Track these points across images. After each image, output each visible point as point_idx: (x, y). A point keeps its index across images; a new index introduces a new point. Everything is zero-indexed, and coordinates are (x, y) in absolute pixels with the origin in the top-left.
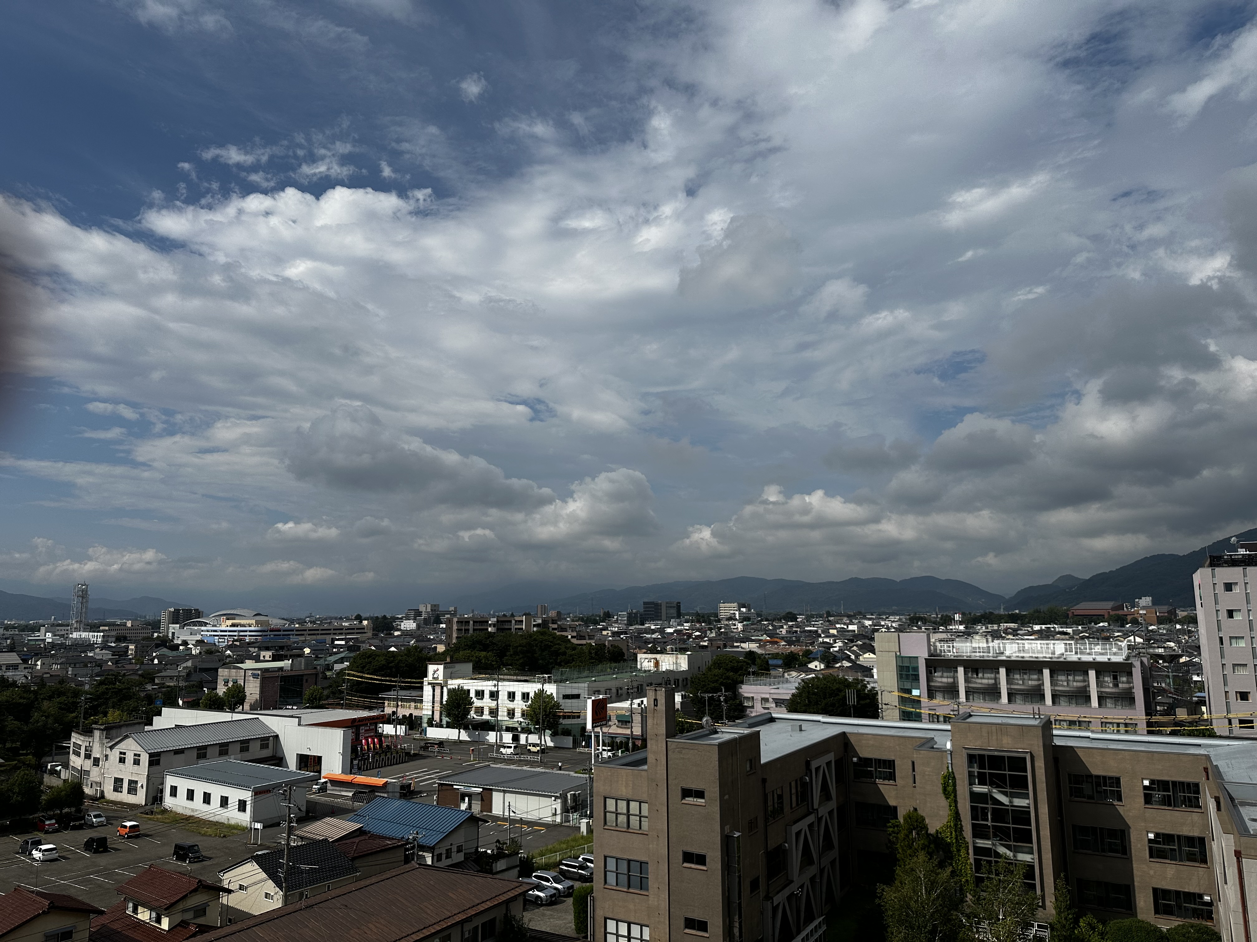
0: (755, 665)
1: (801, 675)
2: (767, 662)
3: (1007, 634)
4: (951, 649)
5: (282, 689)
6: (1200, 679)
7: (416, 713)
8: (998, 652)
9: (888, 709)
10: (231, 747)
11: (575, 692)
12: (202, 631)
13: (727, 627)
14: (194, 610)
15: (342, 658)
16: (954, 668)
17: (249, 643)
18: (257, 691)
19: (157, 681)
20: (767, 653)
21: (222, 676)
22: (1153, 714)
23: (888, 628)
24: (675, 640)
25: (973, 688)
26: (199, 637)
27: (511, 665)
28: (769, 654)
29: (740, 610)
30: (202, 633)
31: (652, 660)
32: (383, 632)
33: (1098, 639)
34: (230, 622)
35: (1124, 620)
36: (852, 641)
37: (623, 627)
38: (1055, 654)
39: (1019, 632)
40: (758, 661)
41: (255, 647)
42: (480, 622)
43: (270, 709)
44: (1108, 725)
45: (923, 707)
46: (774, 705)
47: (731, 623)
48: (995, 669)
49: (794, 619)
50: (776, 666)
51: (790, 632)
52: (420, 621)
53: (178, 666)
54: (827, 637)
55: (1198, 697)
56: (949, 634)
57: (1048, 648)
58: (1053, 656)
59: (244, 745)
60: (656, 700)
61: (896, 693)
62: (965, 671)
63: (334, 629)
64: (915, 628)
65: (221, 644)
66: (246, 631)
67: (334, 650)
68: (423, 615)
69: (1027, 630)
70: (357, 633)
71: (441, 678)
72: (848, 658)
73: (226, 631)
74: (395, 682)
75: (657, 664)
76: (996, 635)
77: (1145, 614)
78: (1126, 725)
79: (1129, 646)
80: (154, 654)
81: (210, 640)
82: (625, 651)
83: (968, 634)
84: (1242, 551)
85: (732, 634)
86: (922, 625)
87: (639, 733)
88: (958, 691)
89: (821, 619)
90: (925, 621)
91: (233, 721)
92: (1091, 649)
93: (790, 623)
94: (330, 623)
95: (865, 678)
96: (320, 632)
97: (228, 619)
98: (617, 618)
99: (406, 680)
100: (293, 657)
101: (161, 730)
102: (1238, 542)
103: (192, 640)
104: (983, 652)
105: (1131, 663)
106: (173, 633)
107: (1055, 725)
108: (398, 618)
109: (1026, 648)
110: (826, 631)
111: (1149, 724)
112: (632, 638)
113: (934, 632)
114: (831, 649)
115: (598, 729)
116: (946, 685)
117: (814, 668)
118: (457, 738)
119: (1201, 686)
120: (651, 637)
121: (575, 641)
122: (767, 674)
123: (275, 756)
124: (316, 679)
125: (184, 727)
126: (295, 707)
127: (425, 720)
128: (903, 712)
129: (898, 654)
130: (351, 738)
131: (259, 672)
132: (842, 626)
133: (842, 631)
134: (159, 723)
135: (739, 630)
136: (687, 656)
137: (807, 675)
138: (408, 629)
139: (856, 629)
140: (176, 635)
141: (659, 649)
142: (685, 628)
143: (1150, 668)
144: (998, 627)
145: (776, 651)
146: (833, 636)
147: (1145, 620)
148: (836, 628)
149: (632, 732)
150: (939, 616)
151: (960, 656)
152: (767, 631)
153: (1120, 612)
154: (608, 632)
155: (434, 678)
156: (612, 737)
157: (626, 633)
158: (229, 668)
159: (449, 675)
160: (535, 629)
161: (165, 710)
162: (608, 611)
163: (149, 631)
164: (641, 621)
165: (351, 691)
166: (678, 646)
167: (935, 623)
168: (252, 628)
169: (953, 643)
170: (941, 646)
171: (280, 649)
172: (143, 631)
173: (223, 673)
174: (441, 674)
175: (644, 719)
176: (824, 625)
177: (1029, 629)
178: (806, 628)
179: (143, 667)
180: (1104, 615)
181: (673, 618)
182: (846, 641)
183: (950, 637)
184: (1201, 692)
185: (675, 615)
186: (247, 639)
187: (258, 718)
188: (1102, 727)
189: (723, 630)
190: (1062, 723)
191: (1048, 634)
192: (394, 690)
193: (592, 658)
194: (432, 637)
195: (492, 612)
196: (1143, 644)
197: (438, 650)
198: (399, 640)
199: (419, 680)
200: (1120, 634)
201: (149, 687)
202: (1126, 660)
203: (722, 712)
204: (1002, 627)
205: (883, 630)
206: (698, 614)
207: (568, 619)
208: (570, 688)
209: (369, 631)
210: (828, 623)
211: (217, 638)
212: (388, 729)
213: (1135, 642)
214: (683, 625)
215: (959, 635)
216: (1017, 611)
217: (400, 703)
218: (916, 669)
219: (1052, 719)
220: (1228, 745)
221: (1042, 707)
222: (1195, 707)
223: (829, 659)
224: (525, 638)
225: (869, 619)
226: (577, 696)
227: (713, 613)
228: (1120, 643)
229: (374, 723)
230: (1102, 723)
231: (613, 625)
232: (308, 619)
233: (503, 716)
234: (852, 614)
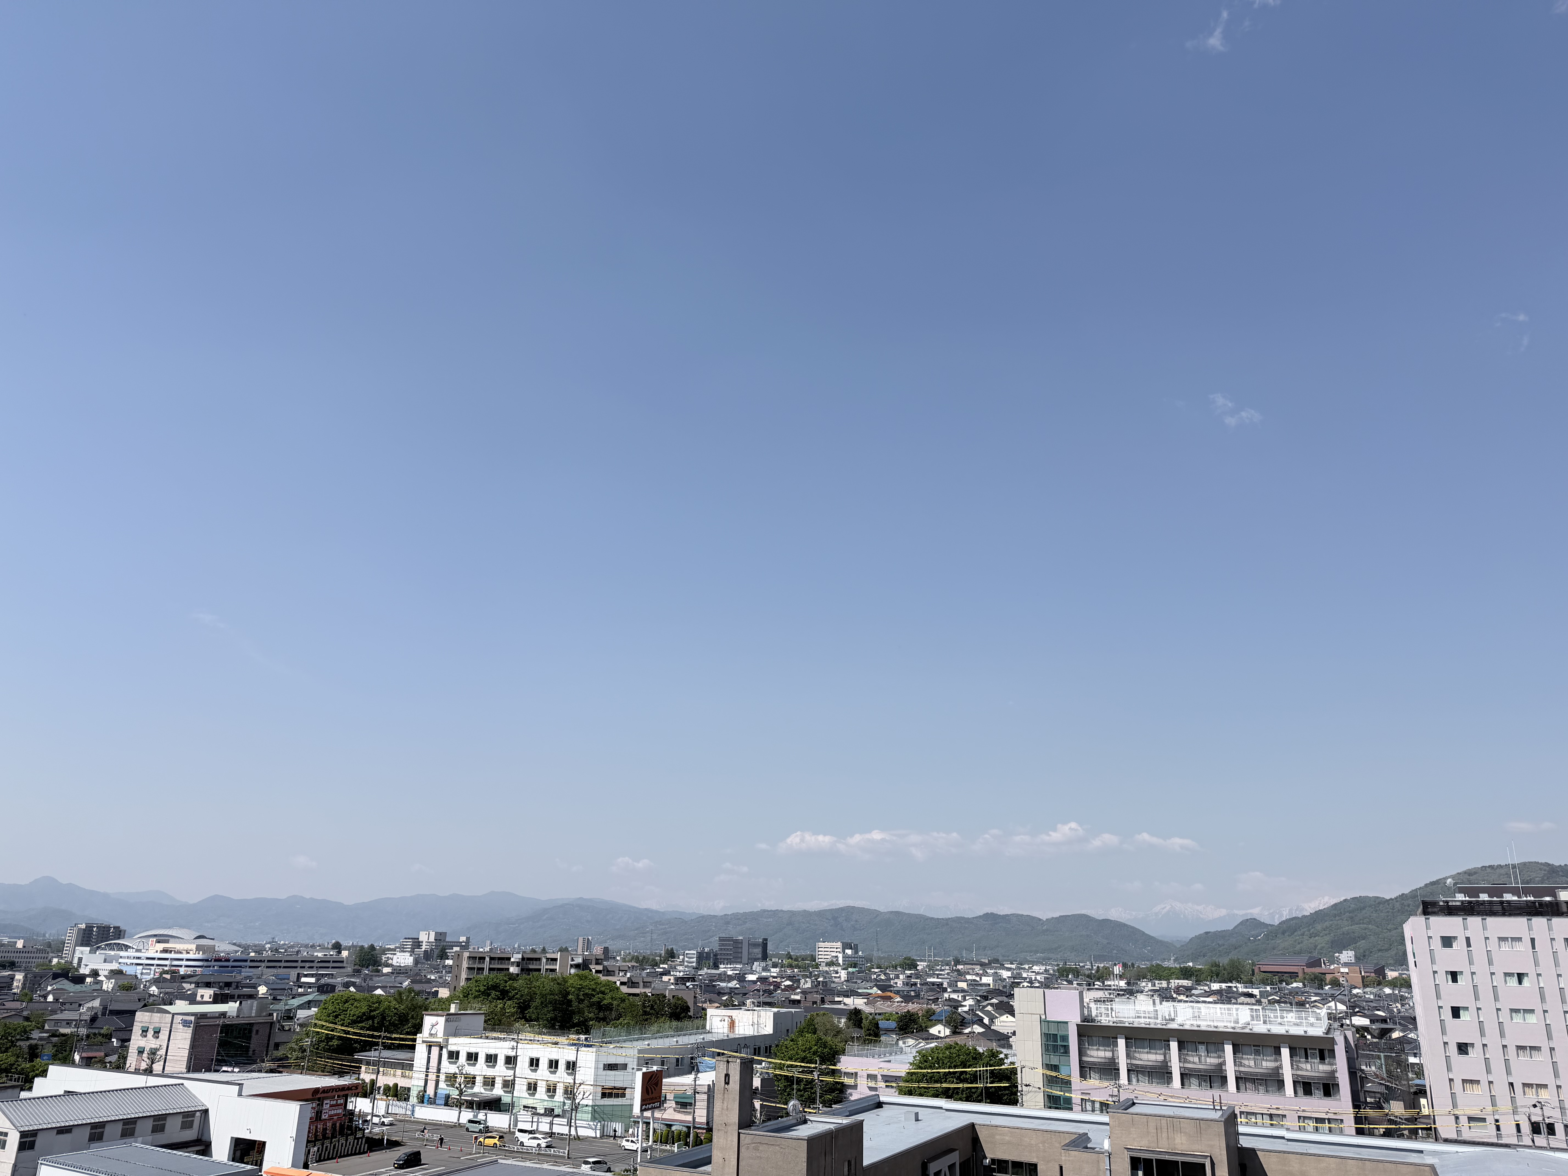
0: (861, 1028)
1: (920, 1043)
2: (877, 1024)
3: (1179, 994)
4: (1110, 1012)
5: (223, 1044)
6: (1418, 1061)
7: (402, 1083)
8: (1167, 1018)
9: (1029, 1092)
10: (139, 1125)
11: (620, 1061)
12: (121, 957)
13: (827, 976)
14: (114, 928)
15: (309, 1001)
16: (1113, 1038)
17: (183, 977)
18: (187, 1044)
19: (47, 1027)
20: (877, 1011)
21: (141, 1022)
22: (1363, 1107)
23: (1031, 982)
24: (758, 990)
25: (1137, 1066)
26: (114, 966)
27: (537, 1020)
28: (880, 1014)
29: (844, 953)
30: (120, 960)
31: (726, 1020)
32: (367, 967)
33: (1291, 1004)
34: (161, 946)
35: (1322, 980)
36: (986, 998)
37: (691, 972)
38: (1238, 1023)
39: (1194, 992)
40: (865, 1023)
41: (191, 983)
42: (500, 959)
43: (199, 1071)
44: (1306, 1121)
45: (1075, 1090)
46: (883, 1085)
47: (831, 969)
48: (1164, 1041)
49: (913, 965)
50: (888, 1031)
51: (907, 984)
52: (419, 954)
53: (80, 1005)
54: (954, 991)
55: (1417, 1085)
56: (1106, 992)
57: (1230, 1014)
58: (1237, 1025)
59: (159, 1122)
60: (727, 1076)
61: (1040, 1071)
62: (1126, 1043)
63: (302, 961)
64: (1065, 983)
65: (144, 976)
66: (182, 960)
67: (300, 990)
68: (424, 948)
69: (1205, 991)
70: (333, 967)
71: (441, 1034)
72: (980, 1021)
73: (154, 959)
74: (379, 1037)
75: (732, 1024)
76: (1165, 996)
77: (1348, 973)
78: (1330, 1121)
79: (1329, 1014)
80: (49, 988)
81: (129, 970)
82: (691, 1004)
83: (1130, 992)
84: (1460, 897)
85: (833, 985)
86: (1073, 978)
87: (704, 1120)
88: (1119, 1070)
89: (947, 967)
90: (1077, 973)
91: (147, 1088)
92: (1282, 1017)
93: (908, 972)
94: (298, 952)
95: (1003, 1050)
96: (283, 964)
97: (159, 942)
98: (684, 959)
99: (394, 1036)
100: (241, 998)
101: (43, 1098)
102: (1455, 884)
103: (104, 969)
104: (1149, 1018)
105: (1333, 1038)
106: (80, 959)
107: (1241, 1118)
108: (389, 949)
109: (1203, 1014)
110: (953, 984)
111: (1358, 1120)
112: (701, 986)
113: (1088, 989)
114: (960, 1009)
115: (648, 1114)
116: (1103, 1060)
117: (937, 1034)
118: (456, 1121)
119: (1419, 1071)
120: (727, 987)
121: (625, 989)
122: (876, 1041)
123: (200, 1140)
124: (271, 1030)
125: (76, 1093)
126: (236, 1070)
127: (414, 1093)
128: (1049, 1096)
129: (1043, 1017)
130: (309, 1115)
131: (192, 1018)
132: (974, 977)
133: (974, 984)
134: (41, 1087)
135: (843, 979)
136: (772, 1014)
137: (928, 1043)
138: (402, 965)
139: (991, 981)
140: (83, 962)
141: (737, 1004)
142: (772, 974)
143: (1356, 1045)
144: (1168, 985)
145: (889, 1010)
146: (963, 991)
147: (1347, 981)
148: (966, 981)
149: (694, 1119)
150: (1094, 968)
151: (1121, 1022)
152: (878, 981)
153: (1317, 970)
154: (669, 977)
155: (431, 1035)
156: (667, 1125)
157: (693, 979)
158: (152, 1011)
159: (453, 1031)
160: (573, 971)
161: (53, 1069)
162: (672, 949)
163: (46, 955)
164: (714, 964)
165: (317, 1049)
166: (762, 999)
167: (1089, 976)
168: (191, 956)
169: (1111, 1005)
170: (1097, 1008)
171: (225, 986)
172: (38, 955)
173: (142, 1018)
174: (440, 1029)
175: (711, 1100)
176: (951, 976)
177: (1206, 988)
178: (928, 980)
179: (30, 1004)
180: (1297, 973)
181: (756, 960)
182: (979, 998)
183: (1108, 996)
184: (1420, 1079)
185: (760, 956)
186: (182, 971)
187: (182, 1084)
188: (1299, 1122)
189: (821, 979)
190: (1249, 1117)
191: (1229, 995)
192: (375, 1050)
193: (645, 1013)
194: (433, 978)
195: (516, 946)
196: (1345, 1012)
197: (439, 996)
198: (387, 979)
199: (411, 1037)
200: (1318, 998)
201: (36, 1035)
202: (1327, 1034)
203: (815, 1093)
204: (1173, 983)
205: (1026, 984)
206: (789, 956)
207: (618, 958)
208: (615, 1053)
209: (348, 965)
210: (956, 973)
211: (141, 967)
212: (361, 1105)
213: (1336, 1009)
214: (769, 970)
215: (1118, 994)
216: (1191, 964)
217: (381, 1069)
218: (1065, 1038)
219: (1237, 1112)
220: (1457, 1152)
221: (1223, 1094)
222: (1414, 1099)
223: (957, 1024)
224: (558, 984)
225: (1009, 969)
226: (624, 1067)
227: (809, 955)
228: (1318, 1011)
229: (343, 1096)
230: (1299, 1117)
231: (678, 968)
232: (268, 946)
233: (520, 1091)
234: (987, 962)
